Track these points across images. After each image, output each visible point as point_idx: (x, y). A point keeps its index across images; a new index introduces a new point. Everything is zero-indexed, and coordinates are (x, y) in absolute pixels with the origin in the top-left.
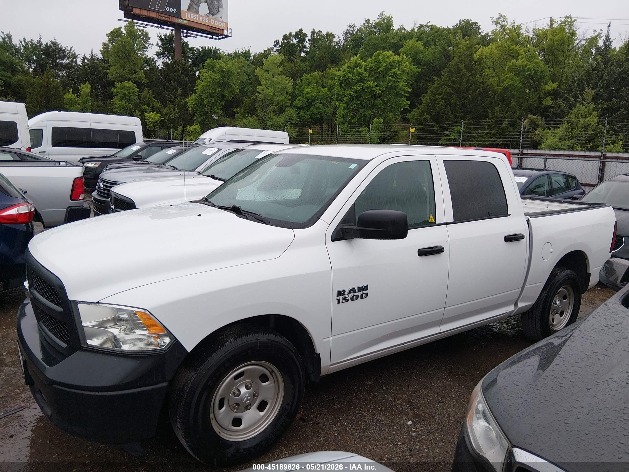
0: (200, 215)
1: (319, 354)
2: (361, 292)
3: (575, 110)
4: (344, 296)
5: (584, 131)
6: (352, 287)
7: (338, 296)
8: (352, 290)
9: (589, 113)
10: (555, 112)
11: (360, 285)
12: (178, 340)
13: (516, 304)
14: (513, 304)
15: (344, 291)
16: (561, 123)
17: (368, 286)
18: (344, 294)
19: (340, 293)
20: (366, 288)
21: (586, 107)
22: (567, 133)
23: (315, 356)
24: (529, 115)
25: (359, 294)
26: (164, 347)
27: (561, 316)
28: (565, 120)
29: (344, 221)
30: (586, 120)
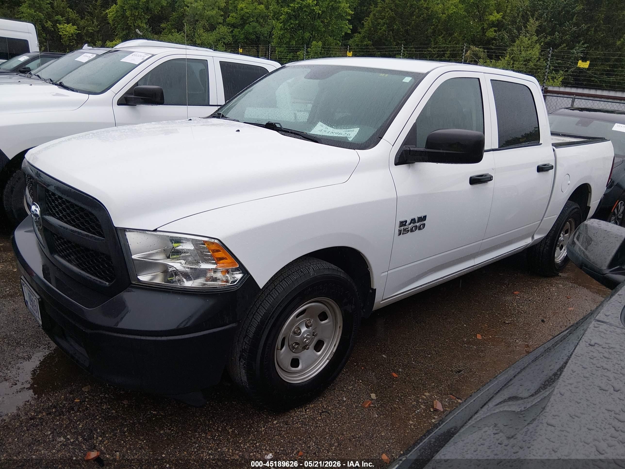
0: (238, 131)
1: (375, 289)
2: (420, 223)
3: (517, 42)
4: (405, 227)
5: (525, 65)
6: (413, 217)
7: (399, 227)
8: (413, 221)
9: (531, 45)
10: (498, 44)
11: (419, 216)
12: (251, 275)
13: (533, 238)
14: (530, 236)
15: (406, 221)
16: (503, 56)
17: (426, 216)
18: (405, 225)
19: (403, 224)
20: (425, 218)
21: (529, 39)
22: (508, 66)
23: (371, 291)
24: (471, 46)
25: (418, 224)
26: (236, 283)
27: (561, 251)
28: (507, 52)
29: (407, 141)
30: (529, 53)
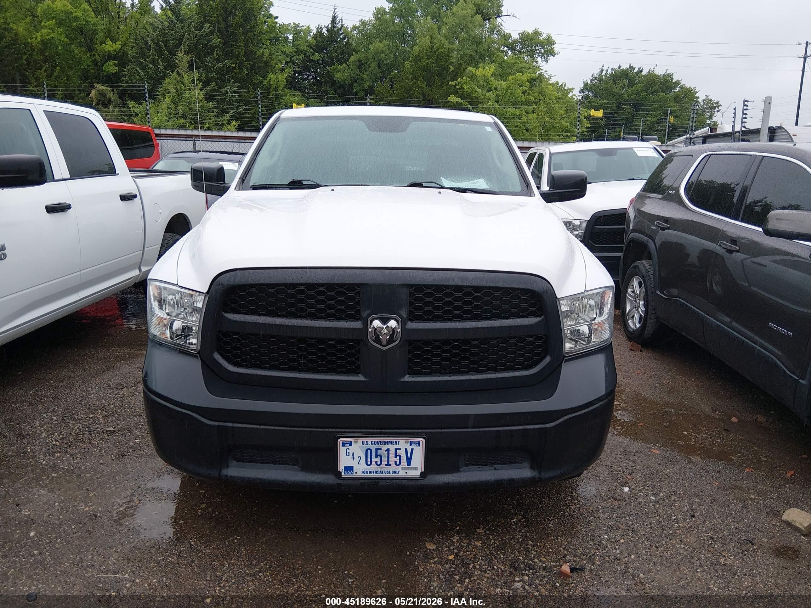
24: (95, 85)
